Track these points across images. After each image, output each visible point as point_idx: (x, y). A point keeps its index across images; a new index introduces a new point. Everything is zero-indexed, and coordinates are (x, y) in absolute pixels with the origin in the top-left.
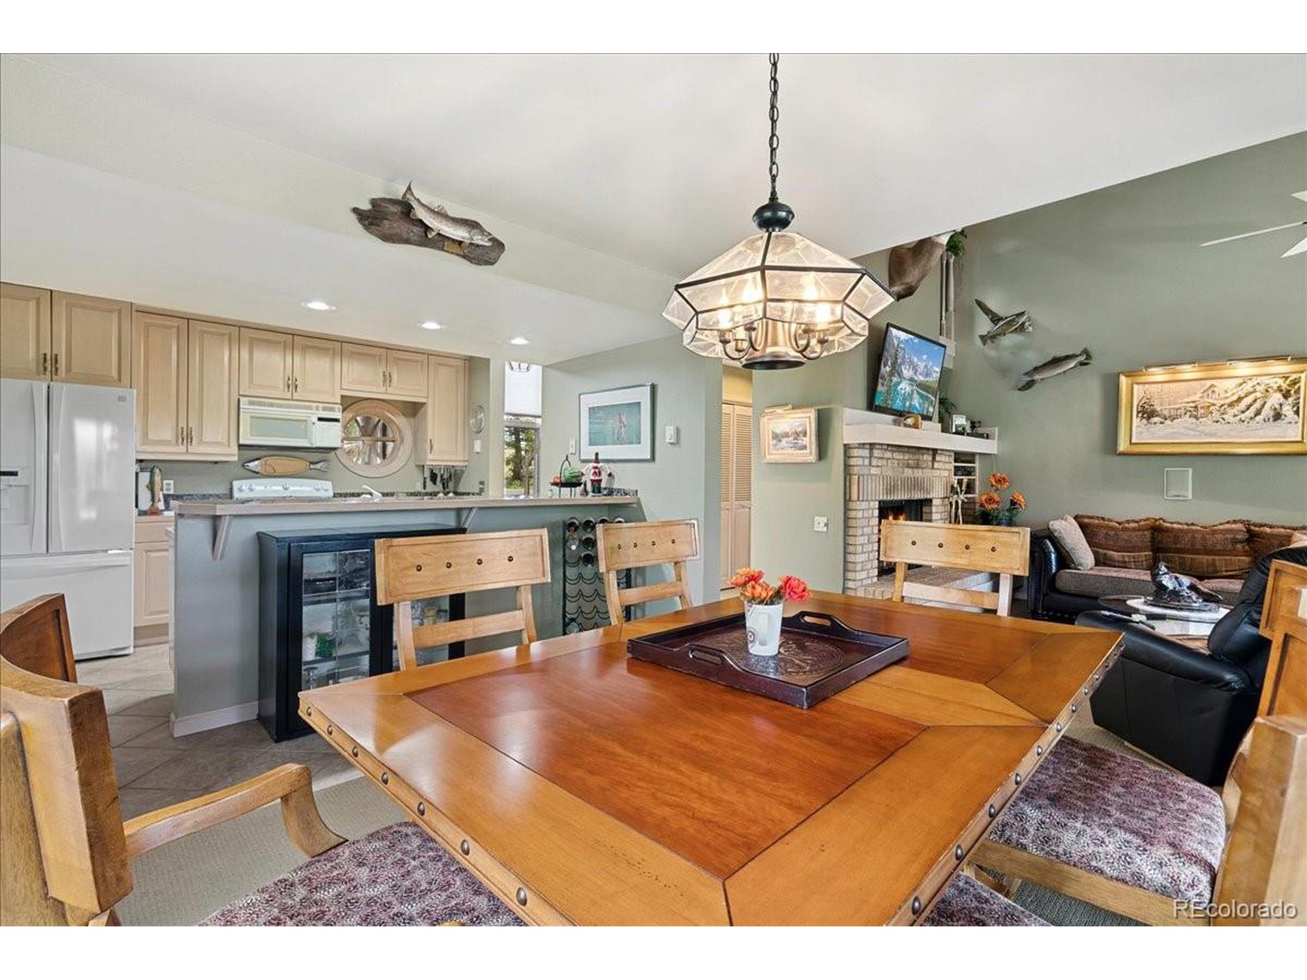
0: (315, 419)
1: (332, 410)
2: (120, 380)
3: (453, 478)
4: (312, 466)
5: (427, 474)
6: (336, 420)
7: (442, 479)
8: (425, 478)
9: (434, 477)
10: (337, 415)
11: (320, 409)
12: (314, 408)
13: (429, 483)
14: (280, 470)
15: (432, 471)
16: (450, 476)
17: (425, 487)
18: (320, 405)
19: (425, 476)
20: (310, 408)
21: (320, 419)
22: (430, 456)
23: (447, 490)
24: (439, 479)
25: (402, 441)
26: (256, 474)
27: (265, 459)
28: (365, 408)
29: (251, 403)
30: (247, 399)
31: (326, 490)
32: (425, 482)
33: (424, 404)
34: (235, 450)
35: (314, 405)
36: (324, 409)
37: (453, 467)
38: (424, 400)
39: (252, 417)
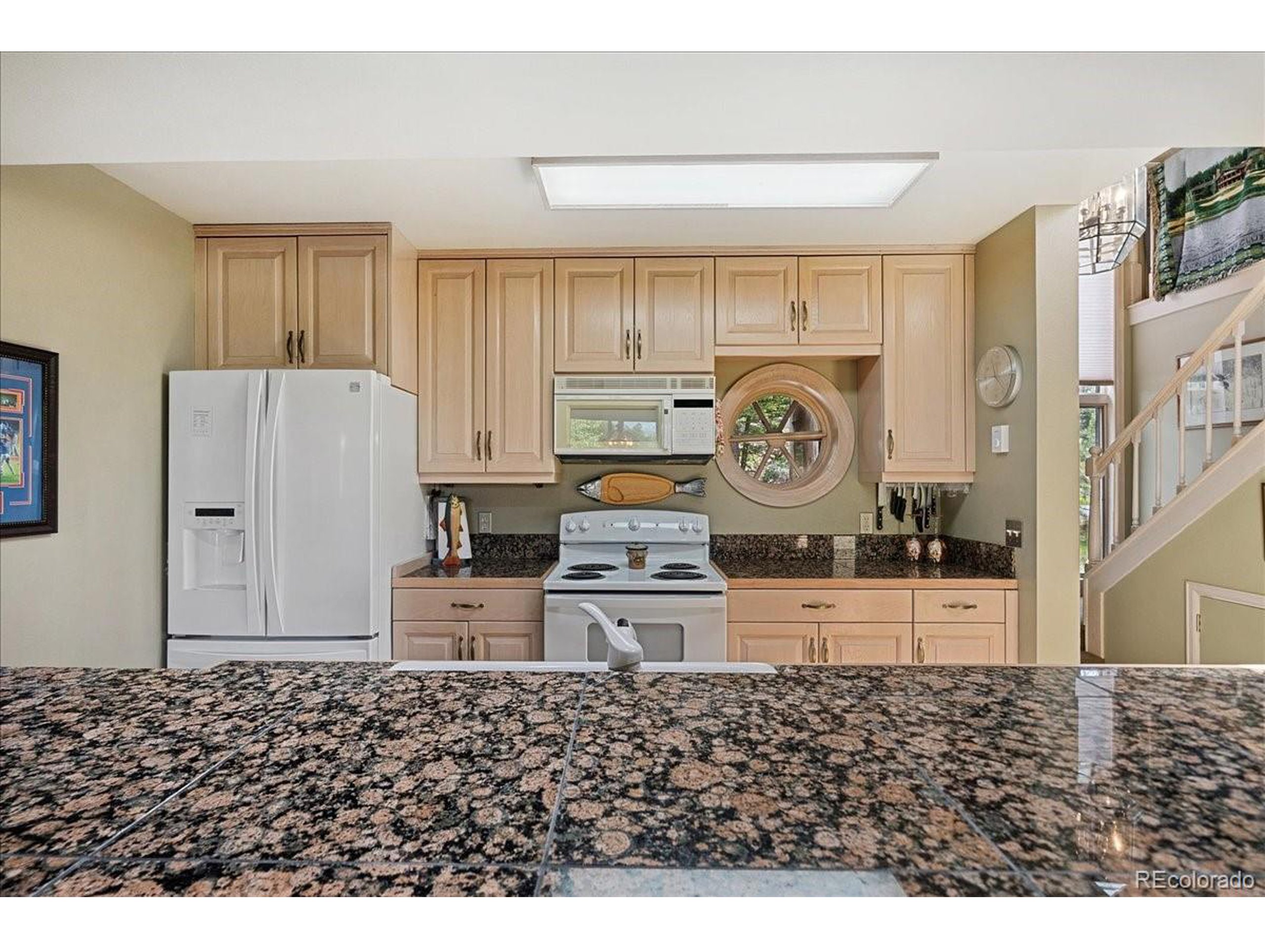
0: (668, 404)
1: (699, 385)
2: (375, 362)
3: (938, 509)
4: (678, 489)
5: (884, 500)
6: (708, 403)
7: (916, 511)
8: (880, 509)
9: (898, 506)
10: (707, 393)
11: (679, 384)
12: (669, 384)
13: (888, 516)
14: (629, 497)
15: (894, 494)
16: (933, 504)
17: (879, 525)
18: (679, 378)
19: (880, 504)
20: (662, 384)
21: (679, 404)
22: (889, 465)
23: (926, 532)
24: (908, 510)
25: (835, 437)
26: (597, 504)
27: (609, 477)
28: (766, 380)
29: (570, 384)
30: (564, 378)
31: (698, 532)
32: (879, 516)
33: (876, 358)
34: (551, 466)
35: (669, 378)
36: (686, 385)
37: (940, 485)
38: (875, 351)
39: (573, 409)
